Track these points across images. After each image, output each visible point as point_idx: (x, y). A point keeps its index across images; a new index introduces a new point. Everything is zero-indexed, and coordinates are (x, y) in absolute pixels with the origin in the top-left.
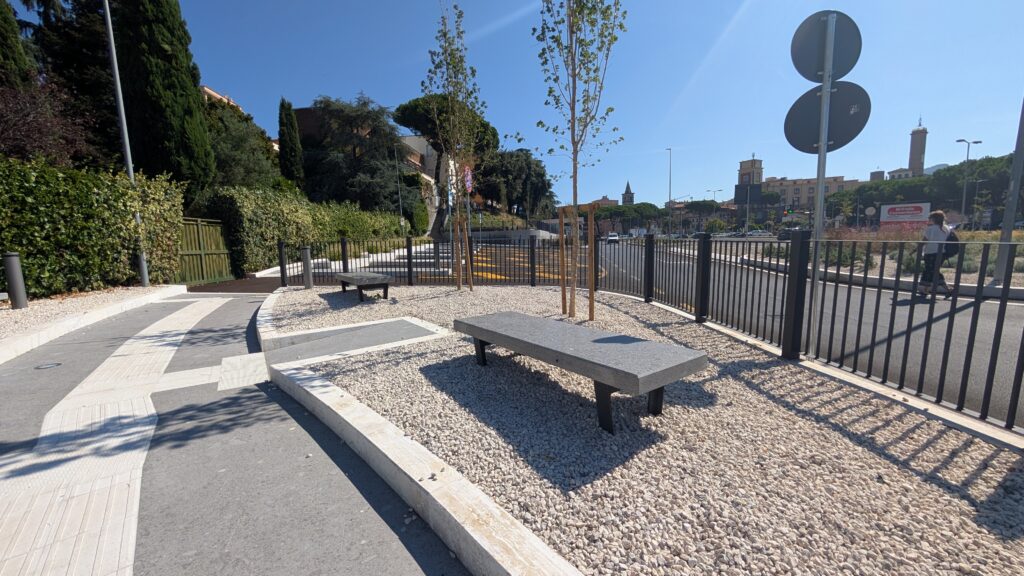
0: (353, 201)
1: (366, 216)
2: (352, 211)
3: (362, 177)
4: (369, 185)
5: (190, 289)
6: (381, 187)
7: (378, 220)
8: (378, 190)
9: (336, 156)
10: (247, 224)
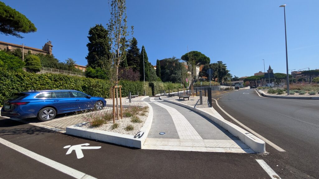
0: (171, 81)
1: (173, 84)
2: (171, 84)
3: (173, 75)
4: (174, 77)
5: (149, 97)
6: (177, 77)
7: (176, 85)
8: (176, 78)
9: (168, 71)
10: (155, 87)
